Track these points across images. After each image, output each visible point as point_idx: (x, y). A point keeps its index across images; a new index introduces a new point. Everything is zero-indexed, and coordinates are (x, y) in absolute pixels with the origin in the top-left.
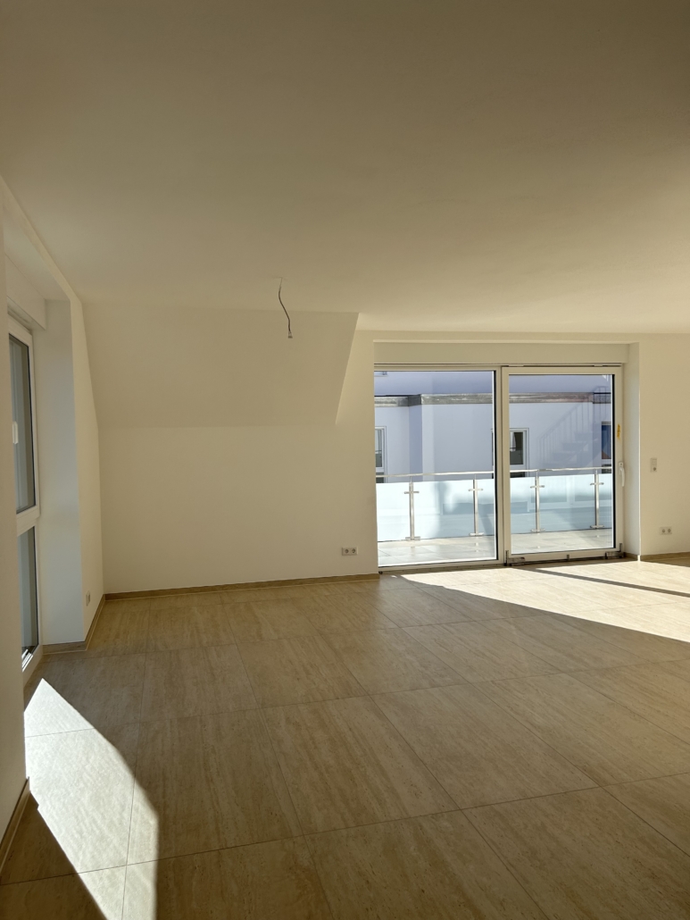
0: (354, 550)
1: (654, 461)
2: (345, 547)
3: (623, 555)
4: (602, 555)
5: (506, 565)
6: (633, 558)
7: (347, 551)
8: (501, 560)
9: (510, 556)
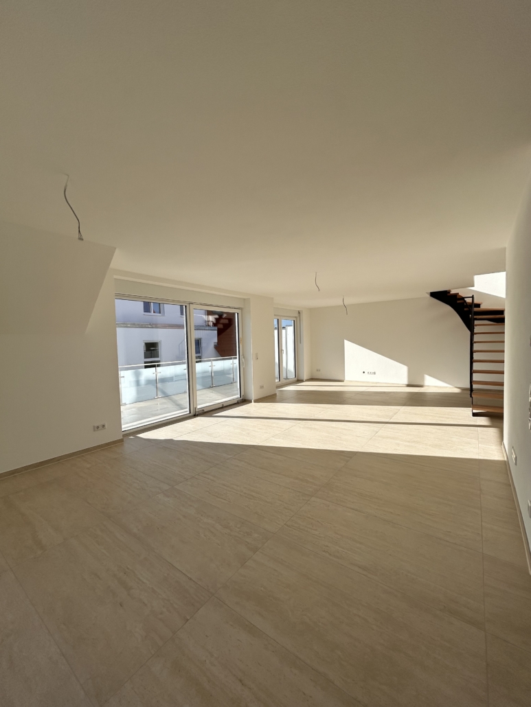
0: (104, 426)
1: (257, 354)
2: (96, 425)
3: (244, 401)
4: (236, 402)
5: (195, 416)
6: (250, 402)
7: (98, 427)
8: (192, 413)
9: (197, 410)
